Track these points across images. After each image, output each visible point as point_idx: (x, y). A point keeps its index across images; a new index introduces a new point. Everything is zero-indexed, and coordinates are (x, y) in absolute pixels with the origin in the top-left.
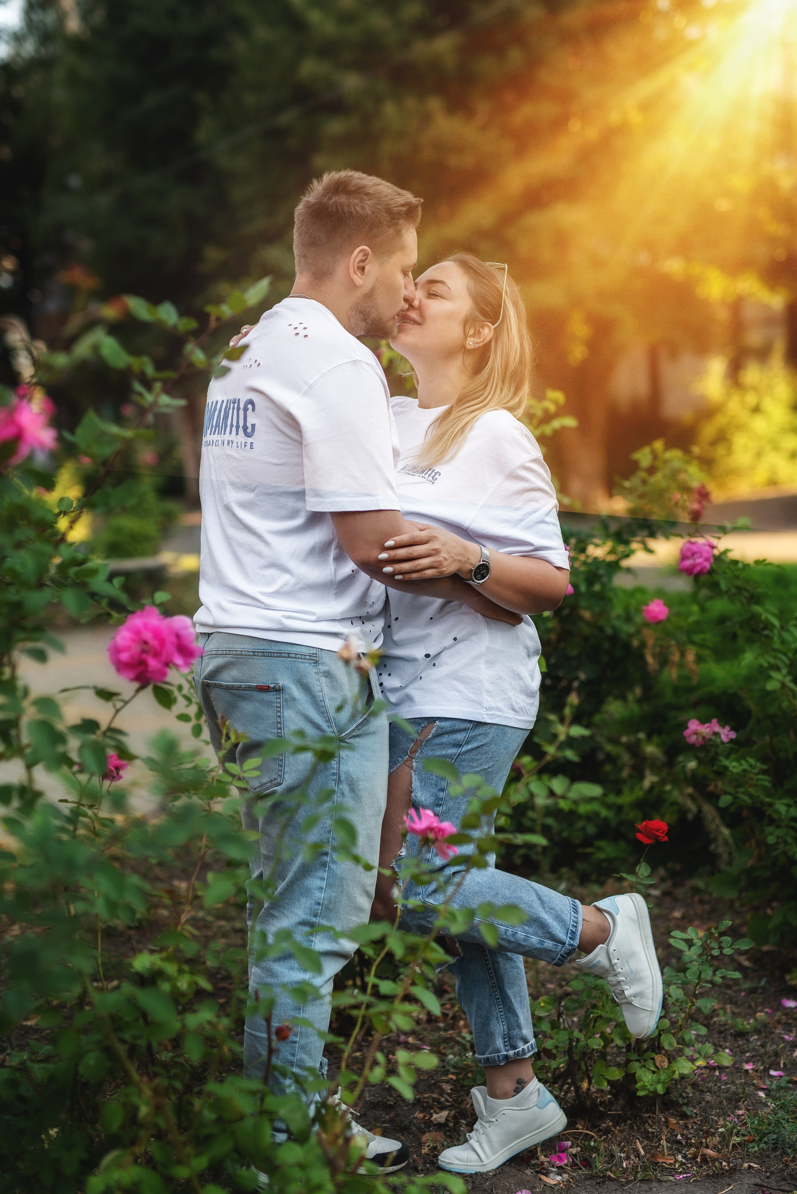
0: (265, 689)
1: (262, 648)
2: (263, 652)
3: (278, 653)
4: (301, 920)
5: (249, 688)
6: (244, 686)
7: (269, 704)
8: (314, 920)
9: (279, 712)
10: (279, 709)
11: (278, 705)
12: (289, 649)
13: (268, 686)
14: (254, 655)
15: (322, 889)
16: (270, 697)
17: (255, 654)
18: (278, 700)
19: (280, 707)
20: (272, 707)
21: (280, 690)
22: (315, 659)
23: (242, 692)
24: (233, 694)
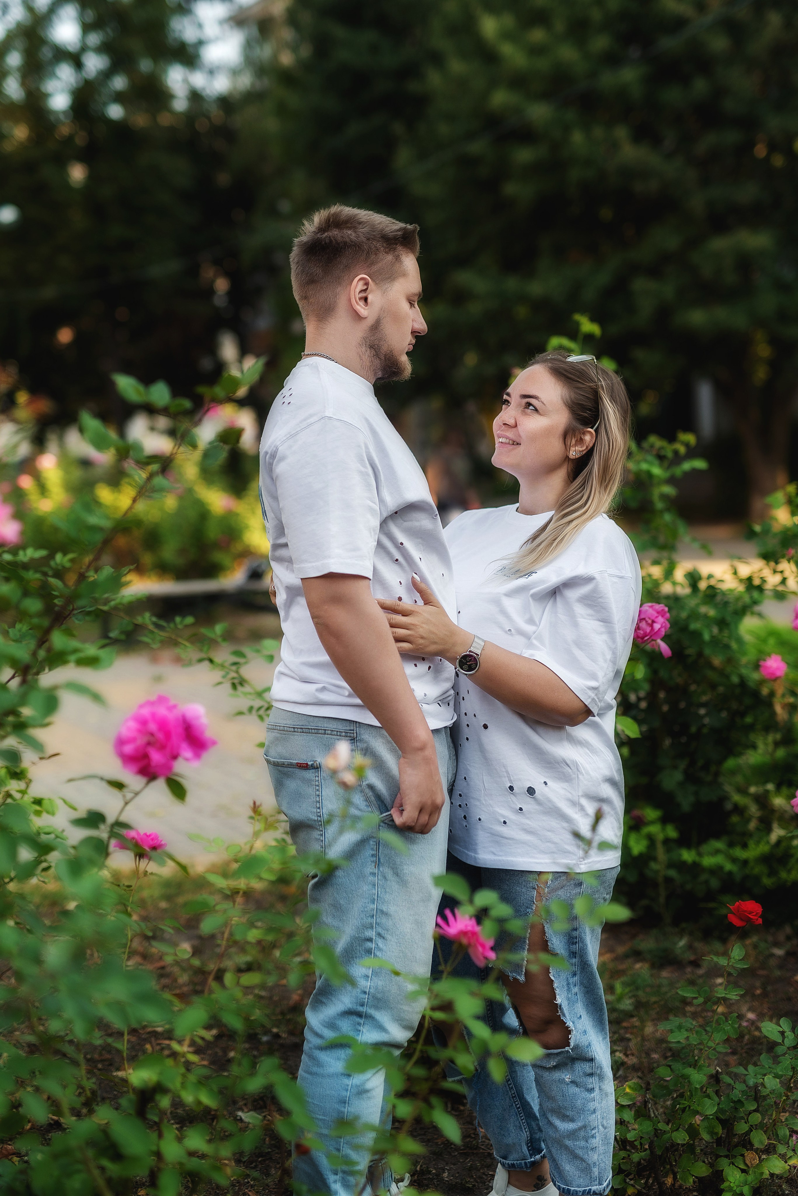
0: (304, 767)
1: (301, 724)
2: (302, 728)
3: (315, 729)
4: (347, 1009)
5: (291, 765)
6: (286, 763)
7: (308, 782)
8: (361, 1009)
9: (318, 790)
10: (317, 788)
11: (317, 783)
12: (325, 725)
13: (307, 764)
14: (295, 732)
15: (367, 976)
16: (309, 774)
17: (294, 730)
18: (317, 778)
19: (318, 786)
20: (312, 785)
21: (318, 768)
22: (352, 735)
23: (286, 769)
24: (280, 771)
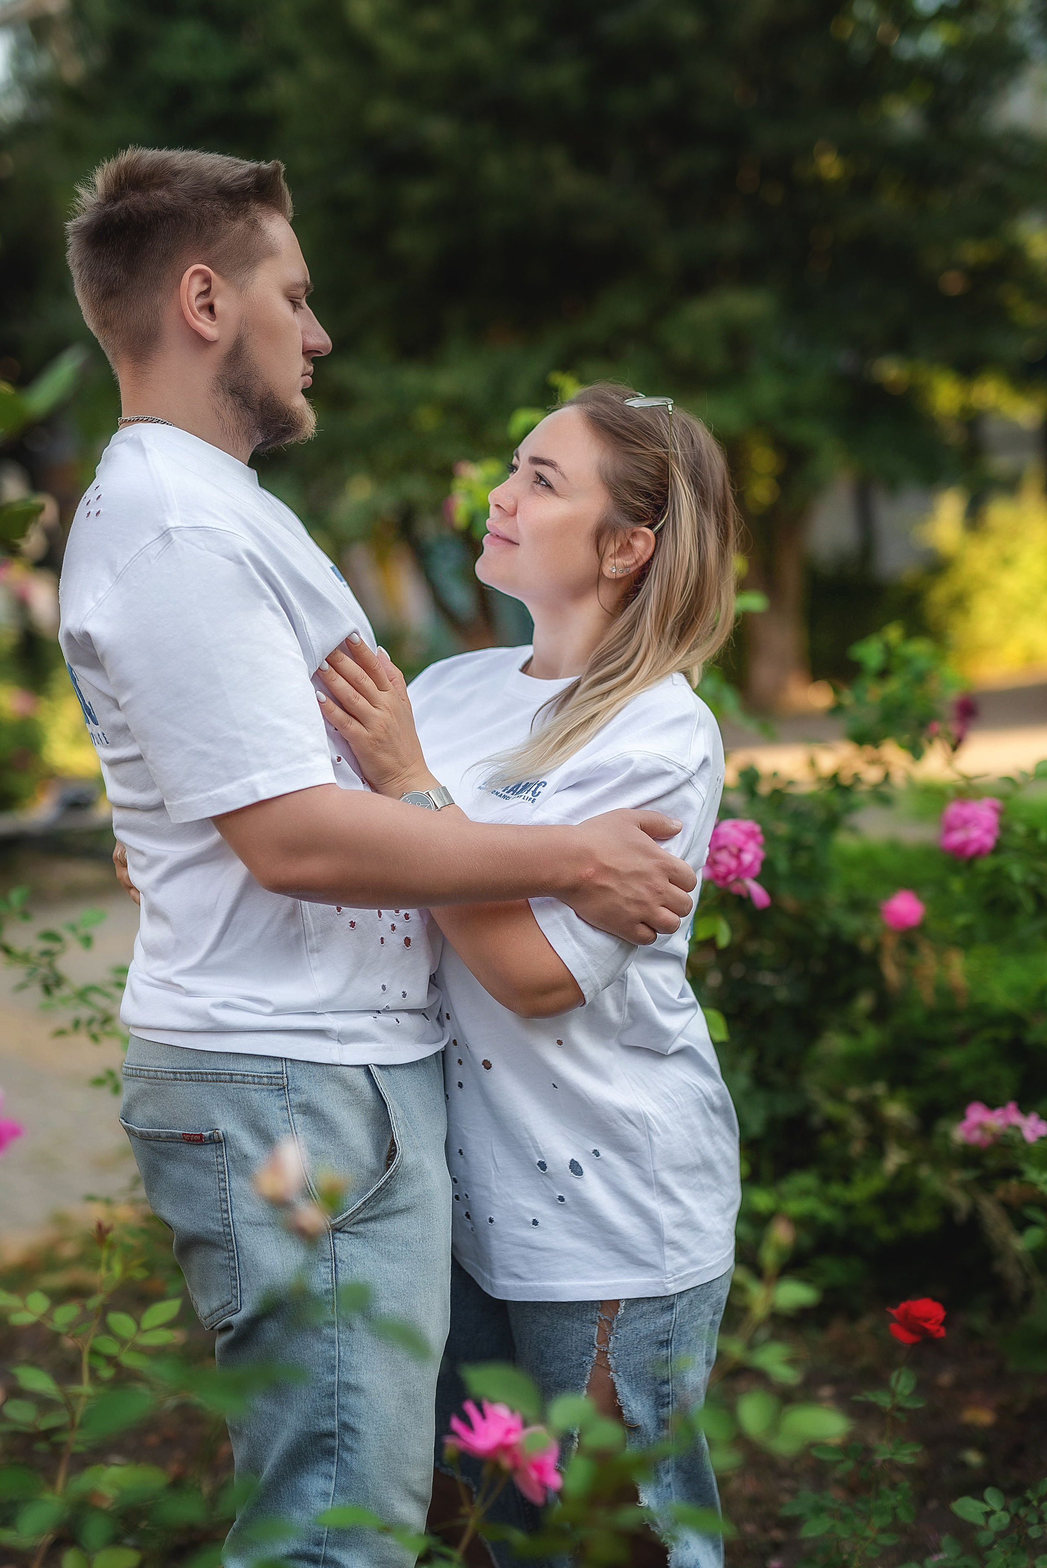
0: (197, 1140)
1: (187, 1065)
2: (189, 1073)
3: (212, 1074)
4: (291, 1551)
5: (172, 1138)
6: (164, 1135)
7: (205, 1166)
8: (316, 1550)
9: (223, 1180)
10: (222, 1176)
11: (220, 1168)
12: (231, 1067)
13: (201, 1135)
14: (176, 1079)
15: (328, 1495)
16: (207, 1153)
17: (175, 1076)
18: (220, 1160)
19: (223, 1173)
20: (212, 1172)
21: (221, 1142)
22: (280, 1081)
23: (163, 1145)
24: (153, 1148)
